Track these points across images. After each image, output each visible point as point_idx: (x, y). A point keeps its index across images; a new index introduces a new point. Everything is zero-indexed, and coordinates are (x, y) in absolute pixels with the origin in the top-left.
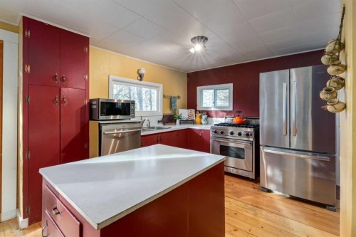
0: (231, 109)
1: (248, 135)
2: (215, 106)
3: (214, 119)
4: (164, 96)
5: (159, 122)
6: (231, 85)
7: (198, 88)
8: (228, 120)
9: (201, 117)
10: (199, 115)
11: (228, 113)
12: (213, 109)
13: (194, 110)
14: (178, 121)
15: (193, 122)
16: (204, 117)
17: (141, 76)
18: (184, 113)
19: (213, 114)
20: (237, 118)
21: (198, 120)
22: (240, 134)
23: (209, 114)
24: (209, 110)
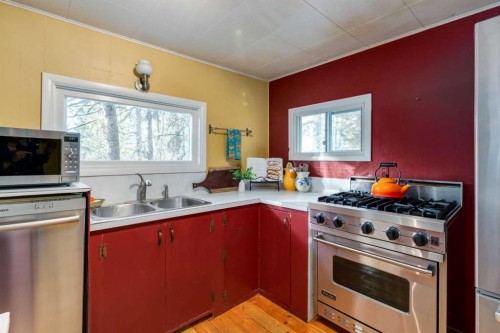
0: (367, 157)
1: (421, 241)
2: (328, 151)
3: (326, 180)
4: (210, 130)
5: (195, 186)
6: (366, 99)
7: (292, 112)
8: (359, 185)
9: (295, 176)
10: (290, 170)
11: (360, 167)
12: (322, 158)
13: (280, 160)
14: (242, 184)
15: (277, 186)
16: (301, 176)
17: (143, 80)
18: (259, 167)
19: (324, 170)
20: (383, 180)
21: (288, 181)
22: (393, 235)
23: (313, 169)
24: (314, 158)
